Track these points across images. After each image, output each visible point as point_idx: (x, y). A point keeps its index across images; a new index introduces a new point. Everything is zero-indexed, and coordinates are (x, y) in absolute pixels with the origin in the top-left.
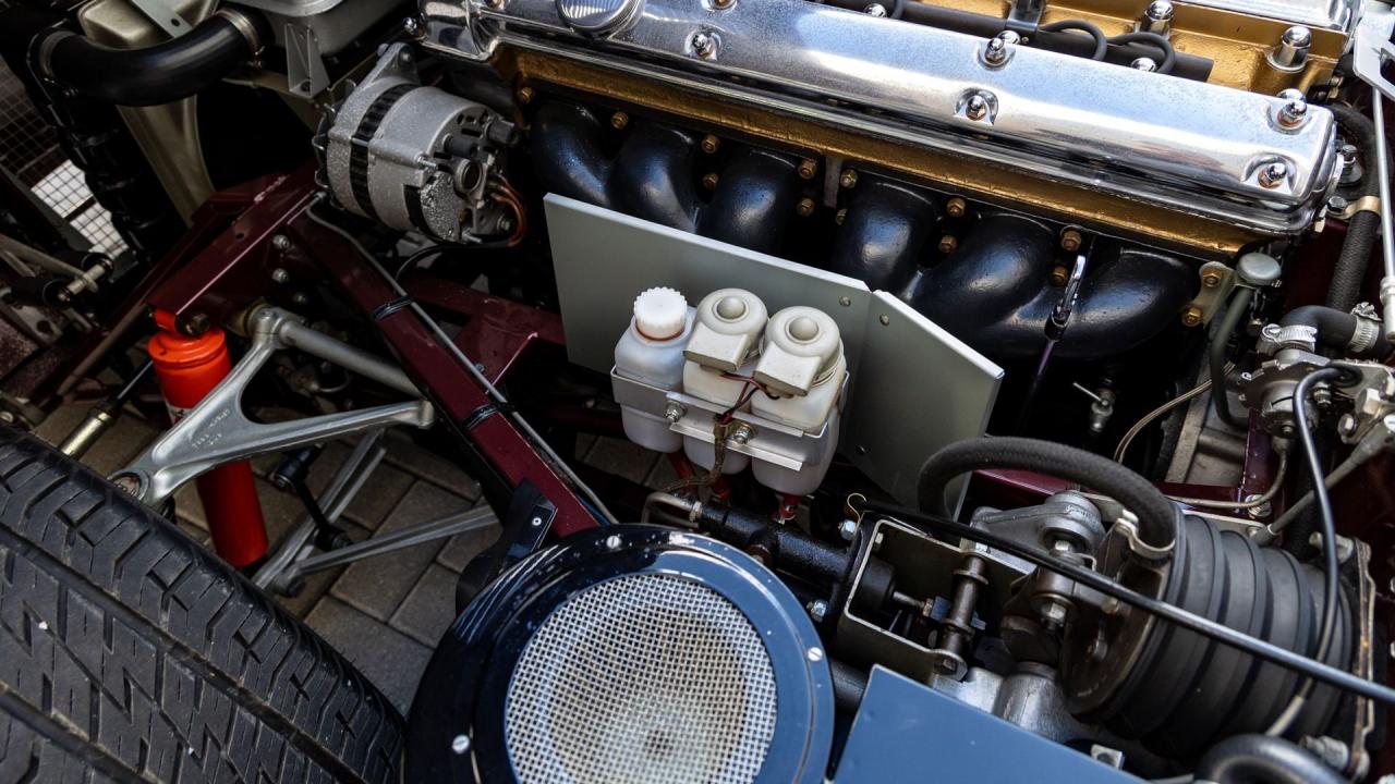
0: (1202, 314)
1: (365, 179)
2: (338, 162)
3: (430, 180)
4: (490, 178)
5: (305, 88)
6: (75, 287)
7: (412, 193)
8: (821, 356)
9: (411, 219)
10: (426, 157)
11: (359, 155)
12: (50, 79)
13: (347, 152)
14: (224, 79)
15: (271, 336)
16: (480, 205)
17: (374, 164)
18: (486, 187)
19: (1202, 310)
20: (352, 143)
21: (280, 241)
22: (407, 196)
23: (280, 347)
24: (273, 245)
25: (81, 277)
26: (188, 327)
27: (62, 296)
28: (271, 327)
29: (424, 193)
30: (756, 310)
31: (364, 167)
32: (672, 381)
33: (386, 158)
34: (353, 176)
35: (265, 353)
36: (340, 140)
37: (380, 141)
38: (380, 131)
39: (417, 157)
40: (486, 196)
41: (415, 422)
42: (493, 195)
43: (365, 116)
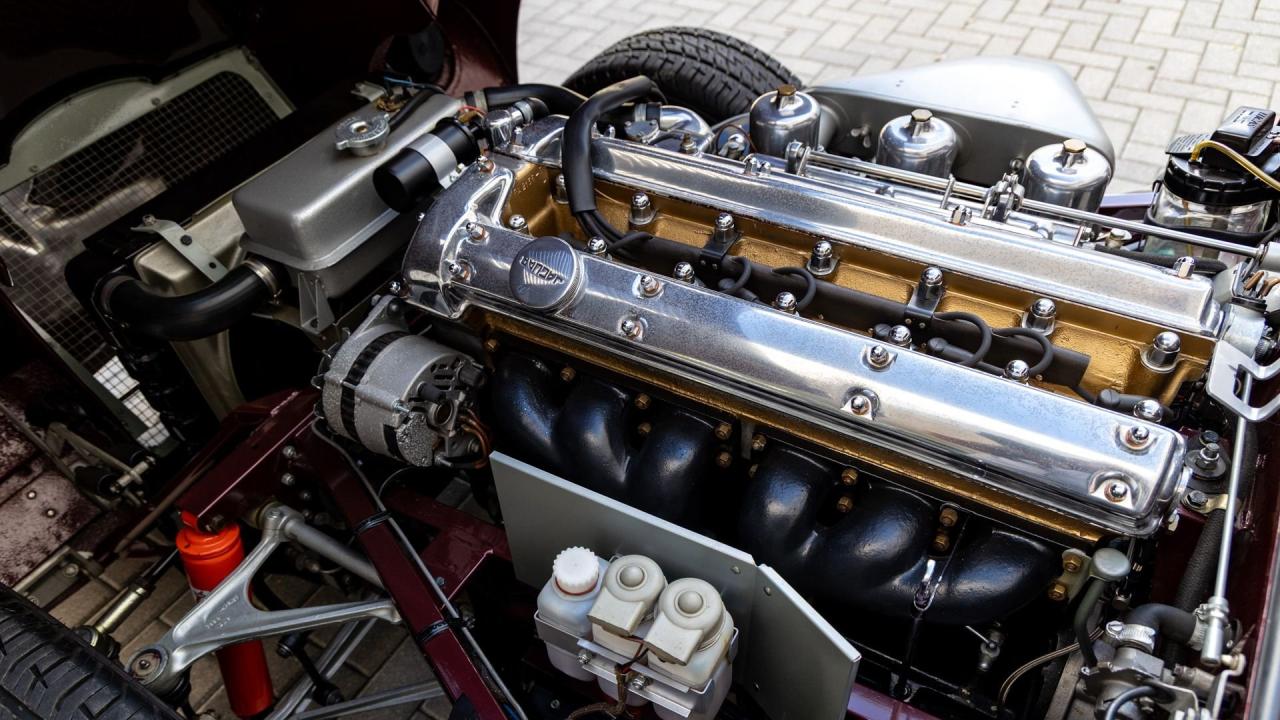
0: (1066, 591)
1: (352, 415)
2: (332, 400)
3: (405, 420)
4: (460, 412)
5: (314, 324)
6: (124, 481)
7: (390, 432)
8: (702, 629)
10: (401, 403)
11: (348, 395)
12: (110, 315)
13: (339, 393)
15: (277, 532)
16: (451, 434)
17: (360, 405)
18: (457, 420)
19: (1067, 588)
20: (342, 385)
21: (289, 451)
22: (385, 432)
23: (285, 540)
24: (283, 456)
25: (129, 473)
26: (208, 527)
27: (113, 489)
28: (279, 523)
29: (399, 432)
31: (352, 406)
32: (583, 630)
33: (369, 401)
34: (343, 412)
35: (272, 546)
36: (333, 383)
37: (365, 387)
38: (366, 378)
39: (393, 402)
40: (455, 428)
41: (389, 618)
42: (462, 426)
43: (355, 363)
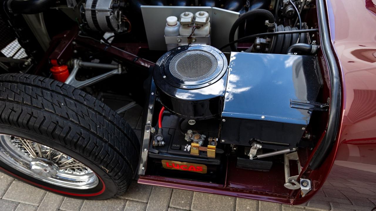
0: (272, 7)
1: (96, 18)
2: (88, 15)
3: (111, 15)
4: (122, 16)
5: (72, 5)
6: (26, 63)
9: (108, 25)
10: (109, 9)
11: (94, 12)
12: (11, 11)
13: (90, 12)
14: (51, 8)
15: (78, 65)
16: (120, 23)
17: (97, 13)
18: (121, 19)
19: (272, 6)
20: (91, 10)
21: (74, 43)
22: (106, 19)
23: (80, 68)
25: (27, 61)
26: (60, 62)
27: (24, 66)
28: (77, 63)
29: (110, 17)
30: (191, 15)
31: (95, 15)
32: (178, 34)
33: (100, 11)
34: (93, 18)
35: (77, 69)
36: (88, 10)
37: (98, 7)
38: (97, 5)
39: (107, 9)
40: (122, 21)
41: (118, 73)
42: (123, 20)
43: (92, 3)
